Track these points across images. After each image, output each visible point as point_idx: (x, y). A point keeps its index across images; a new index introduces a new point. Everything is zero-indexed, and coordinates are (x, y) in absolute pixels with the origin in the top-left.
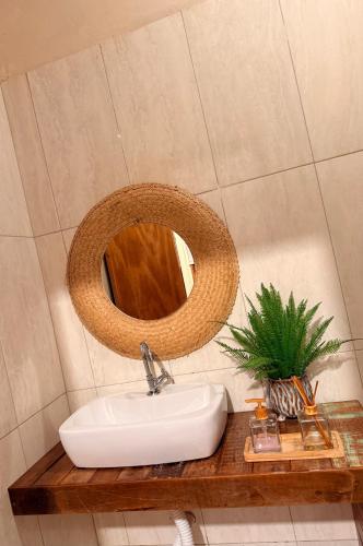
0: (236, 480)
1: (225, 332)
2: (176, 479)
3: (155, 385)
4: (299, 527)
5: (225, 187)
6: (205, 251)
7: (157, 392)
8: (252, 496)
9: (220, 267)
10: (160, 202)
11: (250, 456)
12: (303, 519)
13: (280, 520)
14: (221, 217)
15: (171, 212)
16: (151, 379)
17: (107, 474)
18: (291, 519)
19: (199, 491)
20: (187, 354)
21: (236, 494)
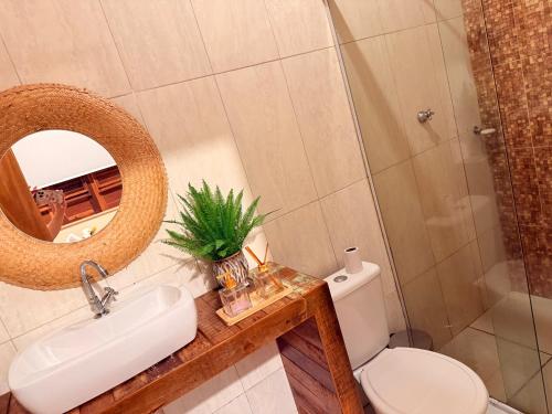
0: (232, 341)
1: (162, 234)
2: (180, 366)
3: (101, 307)
4: (245, 379)
5: (139, 91)
6: (129, 157)
7: (106, 312)
8: (245, 348)
9: (150, 172)
10: (69, 106)
11: (231, 321)
12: (246, 371)
13: (231, 381)
14: (140, 121)
15: (85, 116)
16: (95, 302)
17: (100, 402)
18: (239, 376)
19: (203, 366)
20: (126, 266)
21: (234, 352)
